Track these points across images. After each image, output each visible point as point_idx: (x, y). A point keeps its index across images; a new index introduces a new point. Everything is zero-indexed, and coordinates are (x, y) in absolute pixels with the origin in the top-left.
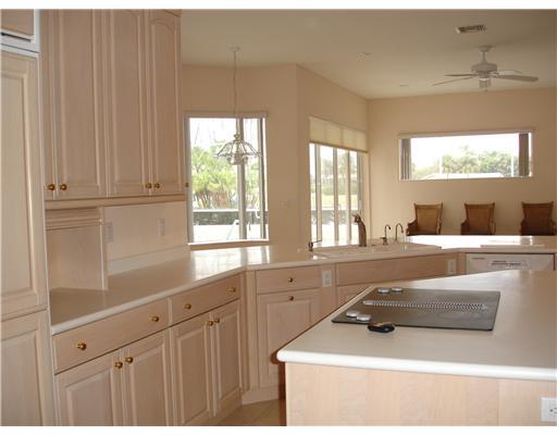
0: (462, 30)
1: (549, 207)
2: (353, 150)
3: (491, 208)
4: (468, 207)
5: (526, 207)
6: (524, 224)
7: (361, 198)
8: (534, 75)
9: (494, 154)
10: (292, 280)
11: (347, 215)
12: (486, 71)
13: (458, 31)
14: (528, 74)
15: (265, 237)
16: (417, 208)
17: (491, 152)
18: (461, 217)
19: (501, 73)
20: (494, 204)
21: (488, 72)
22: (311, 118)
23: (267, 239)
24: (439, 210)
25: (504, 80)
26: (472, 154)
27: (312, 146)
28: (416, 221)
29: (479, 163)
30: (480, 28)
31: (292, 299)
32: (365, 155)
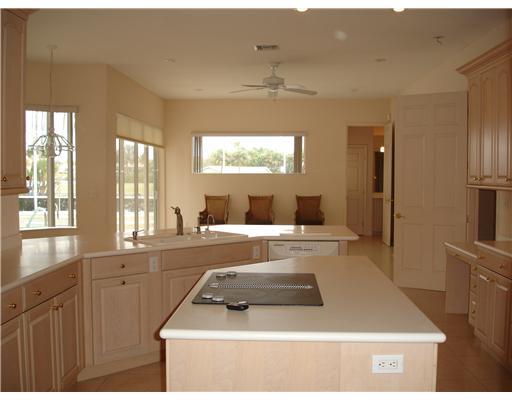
0: (259, 48)
1: (317, 199)
2: (151, 144)
3: (270, 200)
4: (251, 199)
5: (299, 199)
6: (298, 213)
7: (157, 188)
8: (314, 90)
9: (261, 150)
10: (123, 266)
11: (145, 203)
12: (275, 83)
13: (256, 48)
14: (309, 88)
15: (73, 225)
16: (207, 198)
17: (259, 149)
18: (245, 207)
19: (288, 87)
20: (272, 197)
21: (277, 85)
22: (118, 115)
23: (75, 227)
24: (226, 201)
25: (289, 93)
26: (243, 149)
27: (117, 140)
28: (206, 209)
29: (249, 157)
30: (274, 47)
31: (124, 283)
32: (162, 150)
